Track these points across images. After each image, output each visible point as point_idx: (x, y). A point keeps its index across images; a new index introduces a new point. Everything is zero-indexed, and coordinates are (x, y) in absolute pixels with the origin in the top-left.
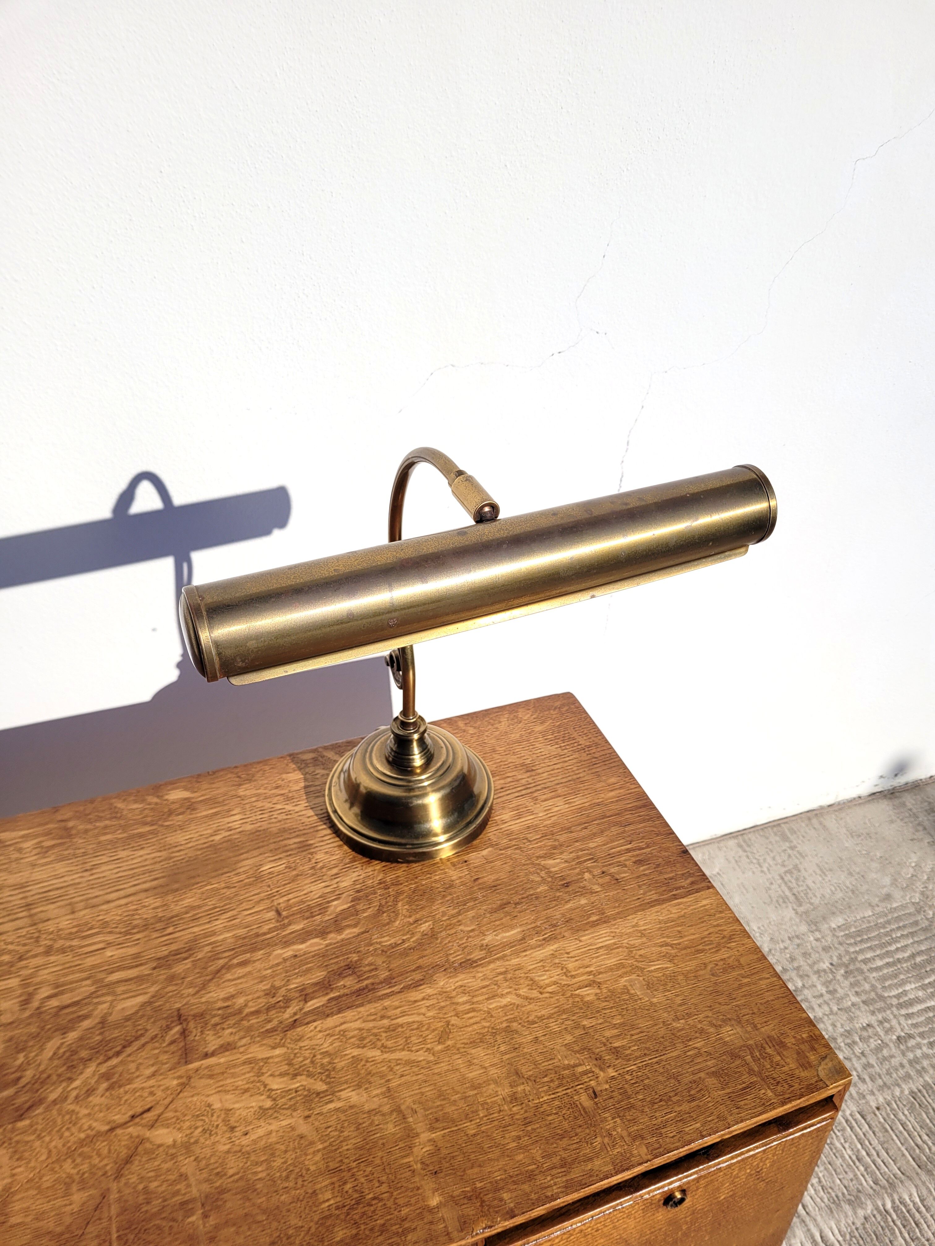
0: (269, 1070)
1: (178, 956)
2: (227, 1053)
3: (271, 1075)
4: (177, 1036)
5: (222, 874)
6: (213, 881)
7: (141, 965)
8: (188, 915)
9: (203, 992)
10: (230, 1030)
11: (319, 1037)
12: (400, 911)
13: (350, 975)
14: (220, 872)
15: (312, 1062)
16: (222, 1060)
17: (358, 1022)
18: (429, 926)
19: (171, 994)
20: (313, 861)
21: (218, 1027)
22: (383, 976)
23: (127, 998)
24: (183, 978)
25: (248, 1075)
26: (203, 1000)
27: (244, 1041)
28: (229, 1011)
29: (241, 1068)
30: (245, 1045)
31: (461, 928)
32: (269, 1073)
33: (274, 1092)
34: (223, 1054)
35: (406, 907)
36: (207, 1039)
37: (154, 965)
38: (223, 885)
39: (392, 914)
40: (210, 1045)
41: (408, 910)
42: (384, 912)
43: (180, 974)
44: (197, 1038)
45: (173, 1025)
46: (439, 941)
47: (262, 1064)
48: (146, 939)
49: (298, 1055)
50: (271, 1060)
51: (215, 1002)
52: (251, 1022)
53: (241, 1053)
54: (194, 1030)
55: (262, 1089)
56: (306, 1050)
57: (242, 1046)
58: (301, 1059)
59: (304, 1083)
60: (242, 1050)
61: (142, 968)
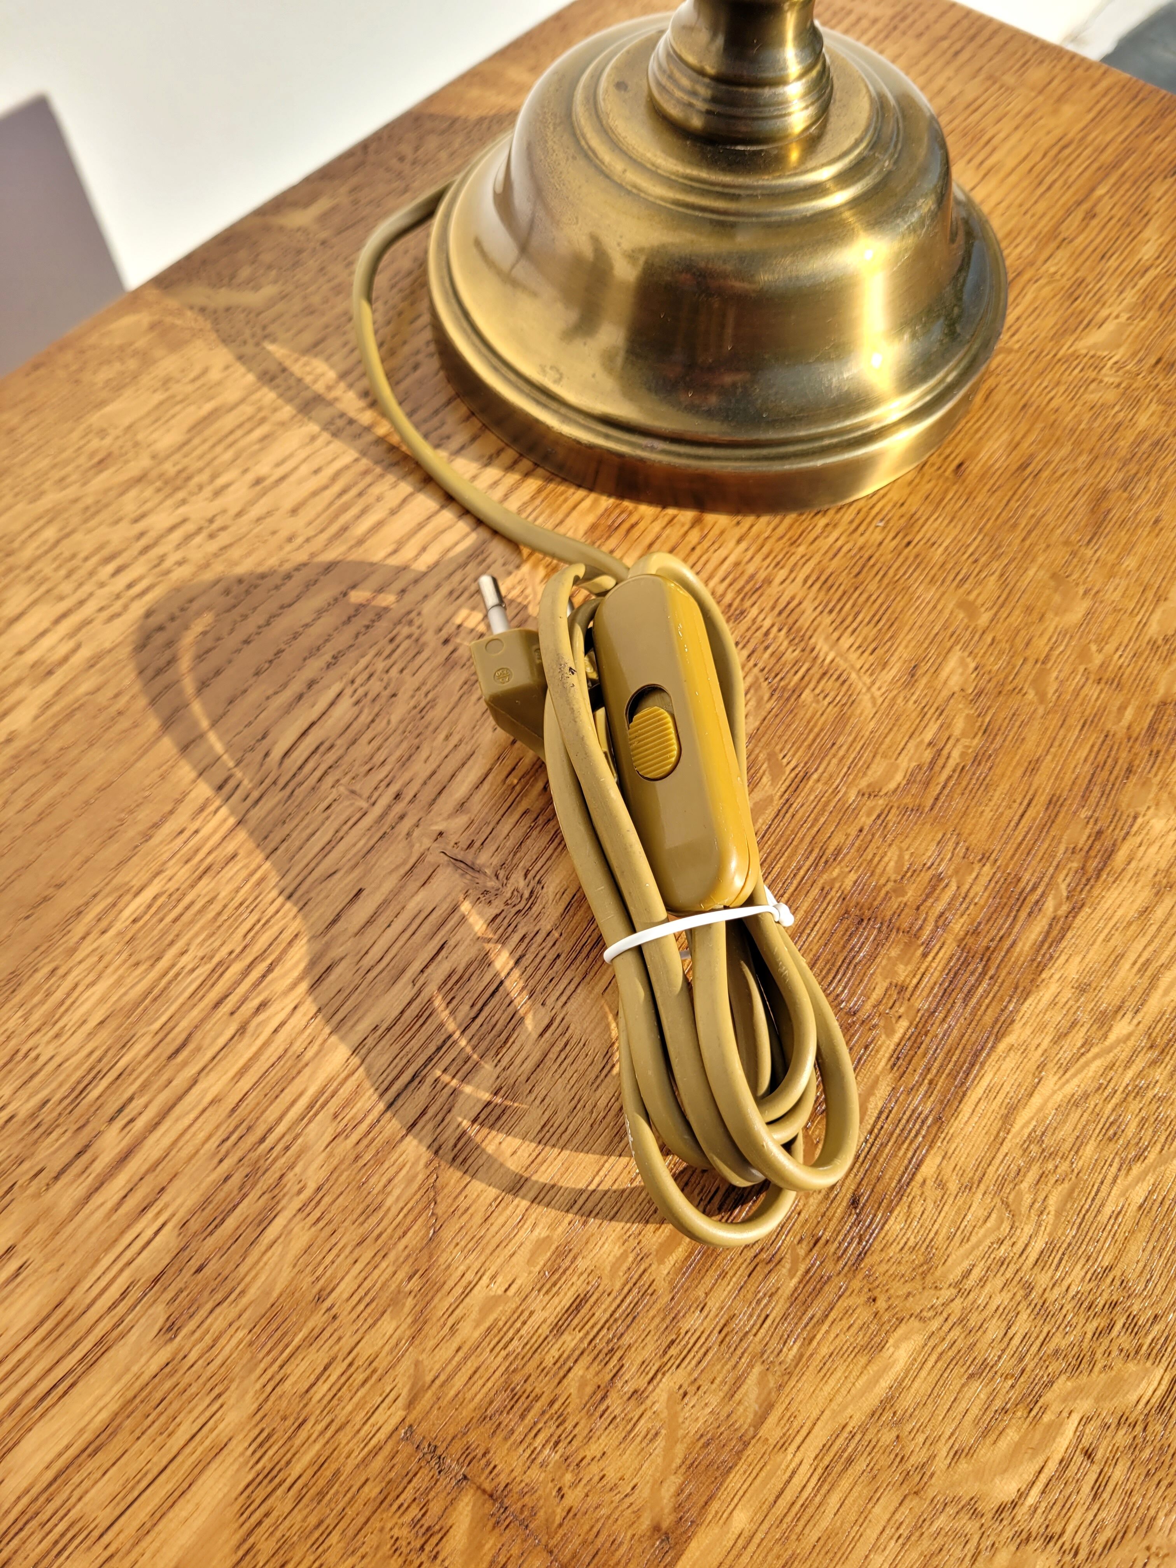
0: (931, 1442)
1: (231, 1222)
2: (735, 1481)
3: (957, 1455)
4: (490, 1544)
5: (147, 837)
6: (132, 875)
7: (103, 1346)
8: (139, 1048)
9: (442, 1304)
10: (668, 1383)
11: (977, 1210)
12: (843, 665)
13: (878, 945)
14: (131, 833)
15: (1042, 1311)
16: (741, 1520)
17: (1050, 1081)
18: (962, 662)
19: (322, 1389)
20: (431, 639)
21: (615, 1403)
22: (978, 888)
23: (159, 1515)
24: (320, 1298)
25: (880, 1513)
26: (469, 1332)
27: (751, 1391)
28: (601, 1315)
29: (834, 1500)
30: (768, 1408)
31: (1052, 623)
32: (943, 1449)
33: (1022, 1512)
34: (723, 1495)
35: (846, 641)
36: (612, 1475)
37: (159, 1313)
38: (184, 873)
39: (829, 684)
40: (644, 1492)
41: (861, 649)
42: (797, 692)
43: (291, 1291)
44: (573, 1497)
45: (435, 1508)
46: (1031, 695)
47: (888, 1437)
48: (40, 1232)
49: (974, 1320)
50: (906, 1402)
51: (520, 1315)
52: (713, 1304)
53: (782, 1446)
54: (535, 1474)
55: (972, 1527)
56: (983, 1281)
57: (761, 1419)
58: (994, 1330)
59: (1084, 1406)
60: (771, 1430)
61: (120, 1353)
